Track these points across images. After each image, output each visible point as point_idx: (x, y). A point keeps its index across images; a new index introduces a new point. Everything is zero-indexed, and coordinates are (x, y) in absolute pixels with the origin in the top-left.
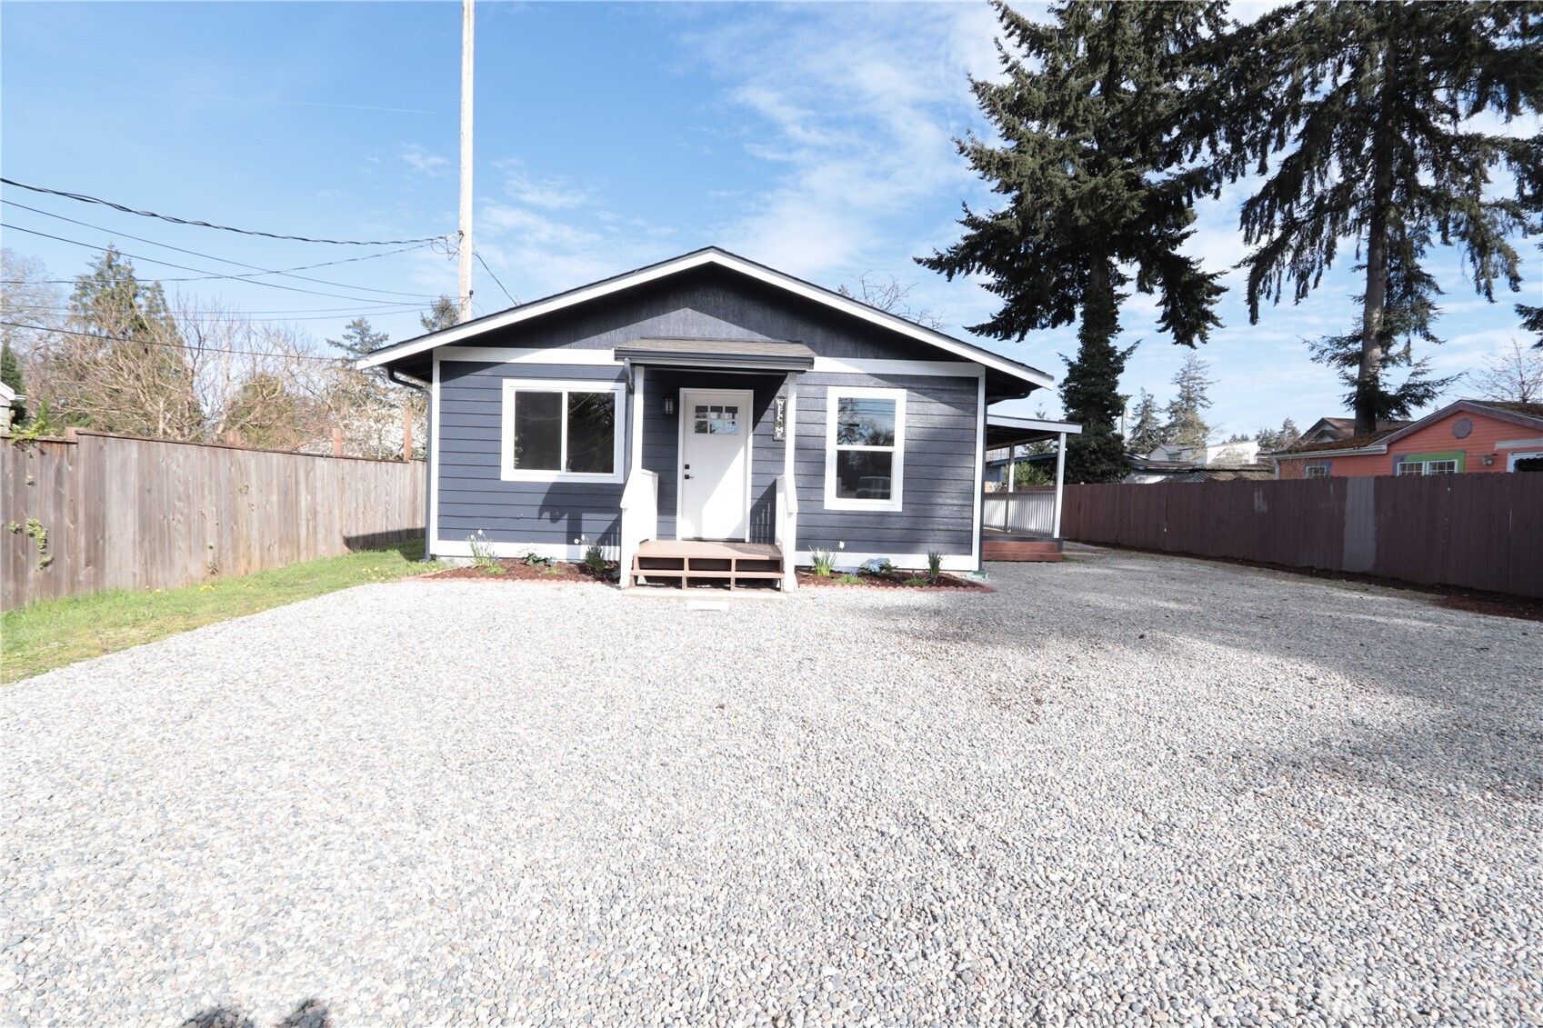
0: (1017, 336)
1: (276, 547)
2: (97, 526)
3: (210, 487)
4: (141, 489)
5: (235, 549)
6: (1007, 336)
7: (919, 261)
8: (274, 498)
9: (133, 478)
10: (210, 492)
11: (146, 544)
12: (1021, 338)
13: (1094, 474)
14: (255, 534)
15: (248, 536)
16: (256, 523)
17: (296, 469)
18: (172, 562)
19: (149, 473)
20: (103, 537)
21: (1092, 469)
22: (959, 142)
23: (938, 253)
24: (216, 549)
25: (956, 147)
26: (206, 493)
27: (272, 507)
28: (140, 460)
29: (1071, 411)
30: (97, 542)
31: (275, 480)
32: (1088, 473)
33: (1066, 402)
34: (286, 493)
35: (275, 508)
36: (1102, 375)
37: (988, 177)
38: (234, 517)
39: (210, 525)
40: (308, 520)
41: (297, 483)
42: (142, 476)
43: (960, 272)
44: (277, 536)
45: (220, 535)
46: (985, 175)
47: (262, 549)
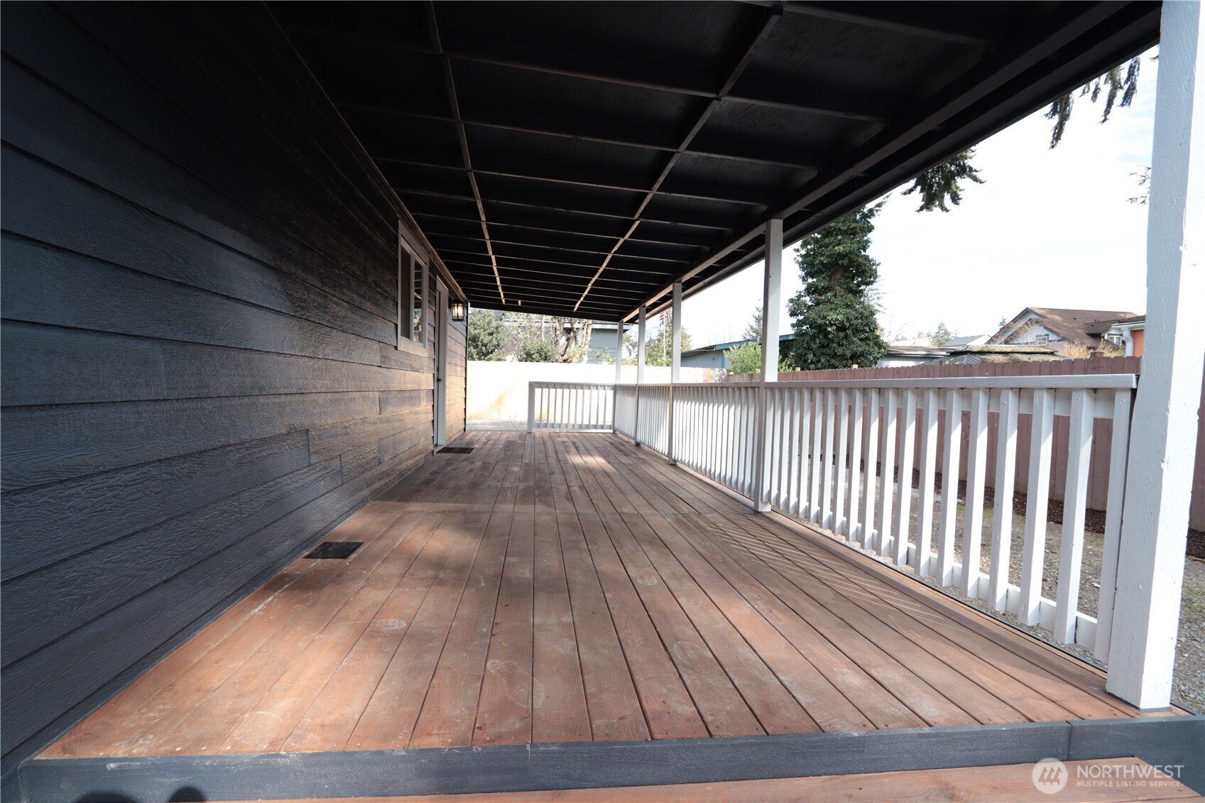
13: (843, 357)
21: (840, 351)
29: (810, 280)
32: (835, 356)
33: (803, 269)
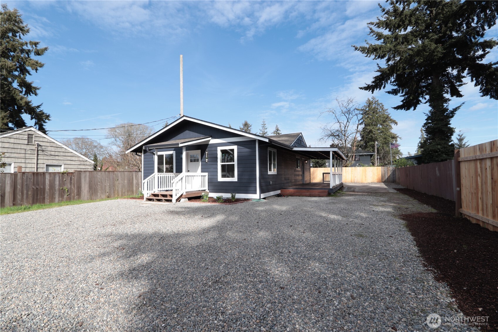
0: (413, 108)
1: (126, 192)
2: (79, 188)
3: (108, 180)
4: (90, 181)
5: (114, 193)
6: (408, 109)
7: (361, 88)
8: (126, 182)
9: (88, 179)
10: (108, 181)
11: (91, 192)
12: (415, 109)
14: (120, 189)
15: (118, 190)
16: (120, 187)
17: (132, 175)
18: (97, 195)
19: (92, 177)
20: (80, 190)
22: (354, 47)
23: (367, 84)
24: (109, 193)
25: (354, 48)
26: (107, 181)
27: (125, 184)
28: (89, 175)
30: (79, 191)
31: (126, 178)
34: (129, 180)
35: (126, 184)
36: (442, 120)
37: (369, 55)
38: (114, 186)
39: (107, 188)
40: (136, 186)
41: (132, 178)
42: (90, 178)
43: (377, 89)
44: (126, 190)
45: (110, 190)
46: (367, 55)
47: (122, 192)
